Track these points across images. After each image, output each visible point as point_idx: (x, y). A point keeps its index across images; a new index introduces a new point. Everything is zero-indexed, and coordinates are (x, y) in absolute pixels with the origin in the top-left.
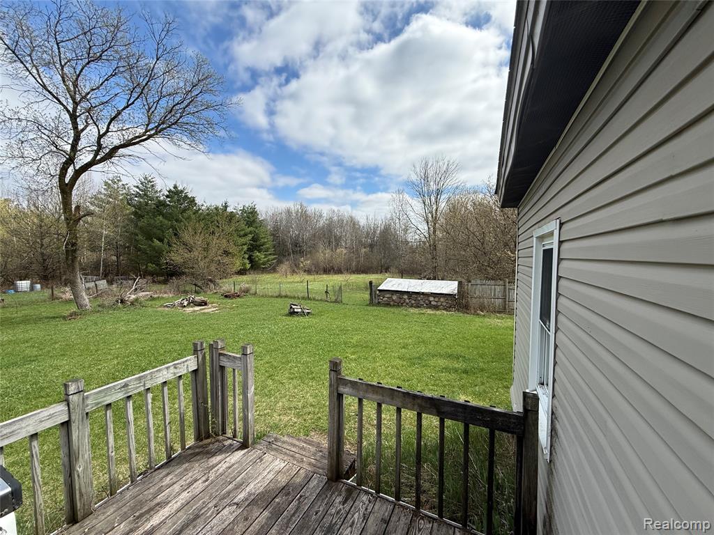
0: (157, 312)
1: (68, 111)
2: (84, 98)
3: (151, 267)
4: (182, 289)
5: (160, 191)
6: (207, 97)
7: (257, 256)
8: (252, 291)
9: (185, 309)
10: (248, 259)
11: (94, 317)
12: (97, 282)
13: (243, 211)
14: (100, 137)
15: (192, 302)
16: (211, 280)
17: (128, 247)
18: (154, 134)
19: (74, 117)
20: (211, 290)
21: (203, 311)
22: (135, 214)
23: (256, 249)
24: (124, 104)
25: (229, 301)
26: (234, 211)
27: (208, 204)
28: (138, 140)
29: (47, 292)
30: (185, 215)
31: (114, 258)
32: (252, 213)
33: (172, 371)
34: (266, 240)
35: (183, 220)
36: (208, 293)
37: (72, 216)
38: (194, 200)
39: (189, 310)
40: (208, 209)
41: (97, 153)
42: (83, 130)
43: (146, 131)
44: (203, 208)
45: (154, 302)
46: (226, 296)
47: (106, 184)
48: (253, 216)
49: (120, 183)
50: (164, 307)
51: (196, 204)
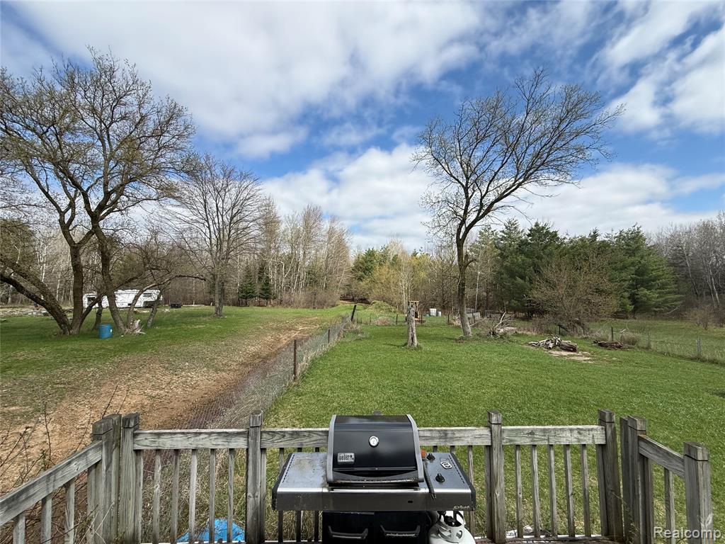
0: (523, 349)
1: (463, 186)
2: (474, 172)
3: (514, 303)
4: (544, 327)
5: (522, 231)
6: (577, 125)
7: (645, 295)
8: (643, 343)
9: (550, 351)
10: (629, 298)
11: (475, 344)
12: (474, 314)
13: (620, 237)
14: (482, 197)
15: (559, 345)
16: (579, 323)
17: (495, 285)
18: (523, 182)
19: (466, 189)
20: (579, 335)
21: (572, 358)
22: (501, 255)
23: (642, 286)
24: (500, 165)
25: (606, 351)
26: (606, 239)
27: (572, 236)
28: (509, 191)
29: (446, 318)
30: (547, 251)
31: (485, 294)
32: (633, 238)
33: (576, 436)
34: (661, 273)
35: (544, 256)
36: (575, 337)
37: (464, 262)
38: (556, 235)
39: (556, 353)
40: (571, 242)
41: (480, 211)
42: (471, 197)
43: (516, 181)
44: (566, 241)
45: (518, 338)
46: (601, 345)
47: (480, 232)
48: (636, 243)
49: (490, 231)
50: (529, 345)
51: (558, 238)
